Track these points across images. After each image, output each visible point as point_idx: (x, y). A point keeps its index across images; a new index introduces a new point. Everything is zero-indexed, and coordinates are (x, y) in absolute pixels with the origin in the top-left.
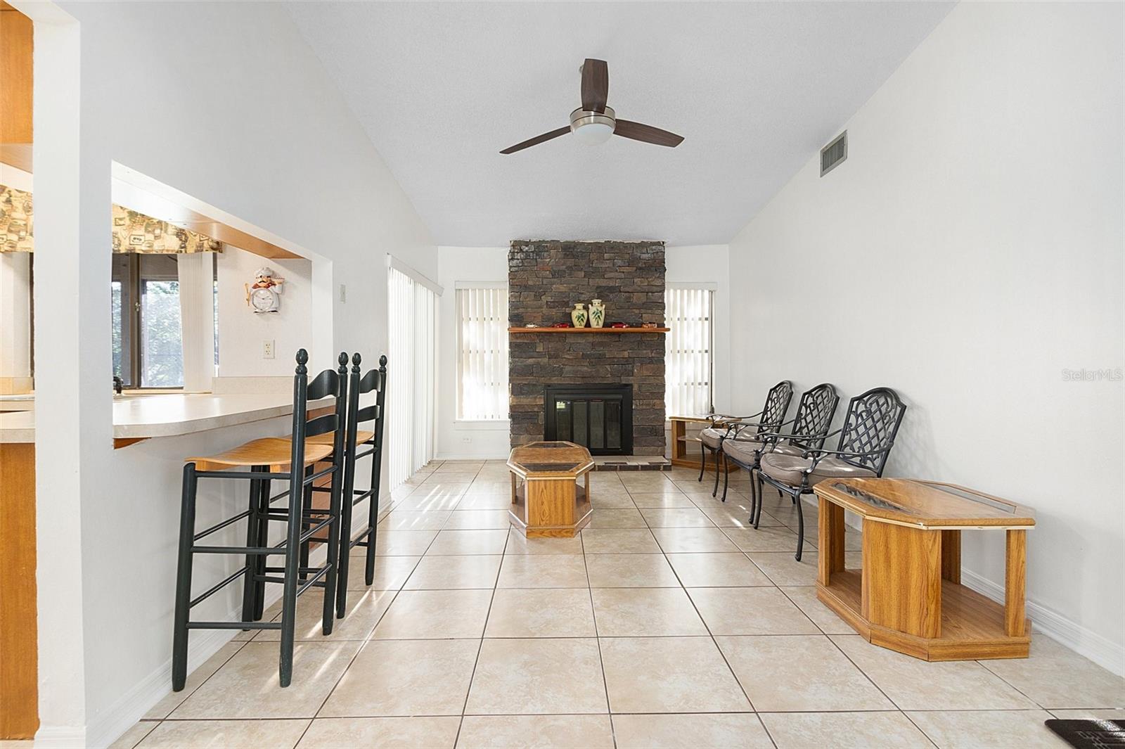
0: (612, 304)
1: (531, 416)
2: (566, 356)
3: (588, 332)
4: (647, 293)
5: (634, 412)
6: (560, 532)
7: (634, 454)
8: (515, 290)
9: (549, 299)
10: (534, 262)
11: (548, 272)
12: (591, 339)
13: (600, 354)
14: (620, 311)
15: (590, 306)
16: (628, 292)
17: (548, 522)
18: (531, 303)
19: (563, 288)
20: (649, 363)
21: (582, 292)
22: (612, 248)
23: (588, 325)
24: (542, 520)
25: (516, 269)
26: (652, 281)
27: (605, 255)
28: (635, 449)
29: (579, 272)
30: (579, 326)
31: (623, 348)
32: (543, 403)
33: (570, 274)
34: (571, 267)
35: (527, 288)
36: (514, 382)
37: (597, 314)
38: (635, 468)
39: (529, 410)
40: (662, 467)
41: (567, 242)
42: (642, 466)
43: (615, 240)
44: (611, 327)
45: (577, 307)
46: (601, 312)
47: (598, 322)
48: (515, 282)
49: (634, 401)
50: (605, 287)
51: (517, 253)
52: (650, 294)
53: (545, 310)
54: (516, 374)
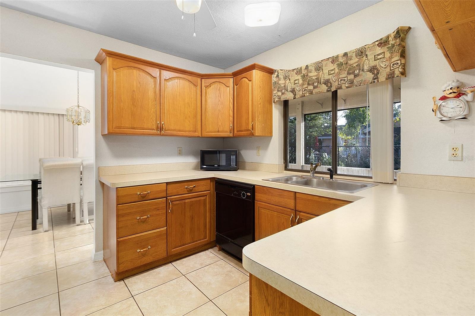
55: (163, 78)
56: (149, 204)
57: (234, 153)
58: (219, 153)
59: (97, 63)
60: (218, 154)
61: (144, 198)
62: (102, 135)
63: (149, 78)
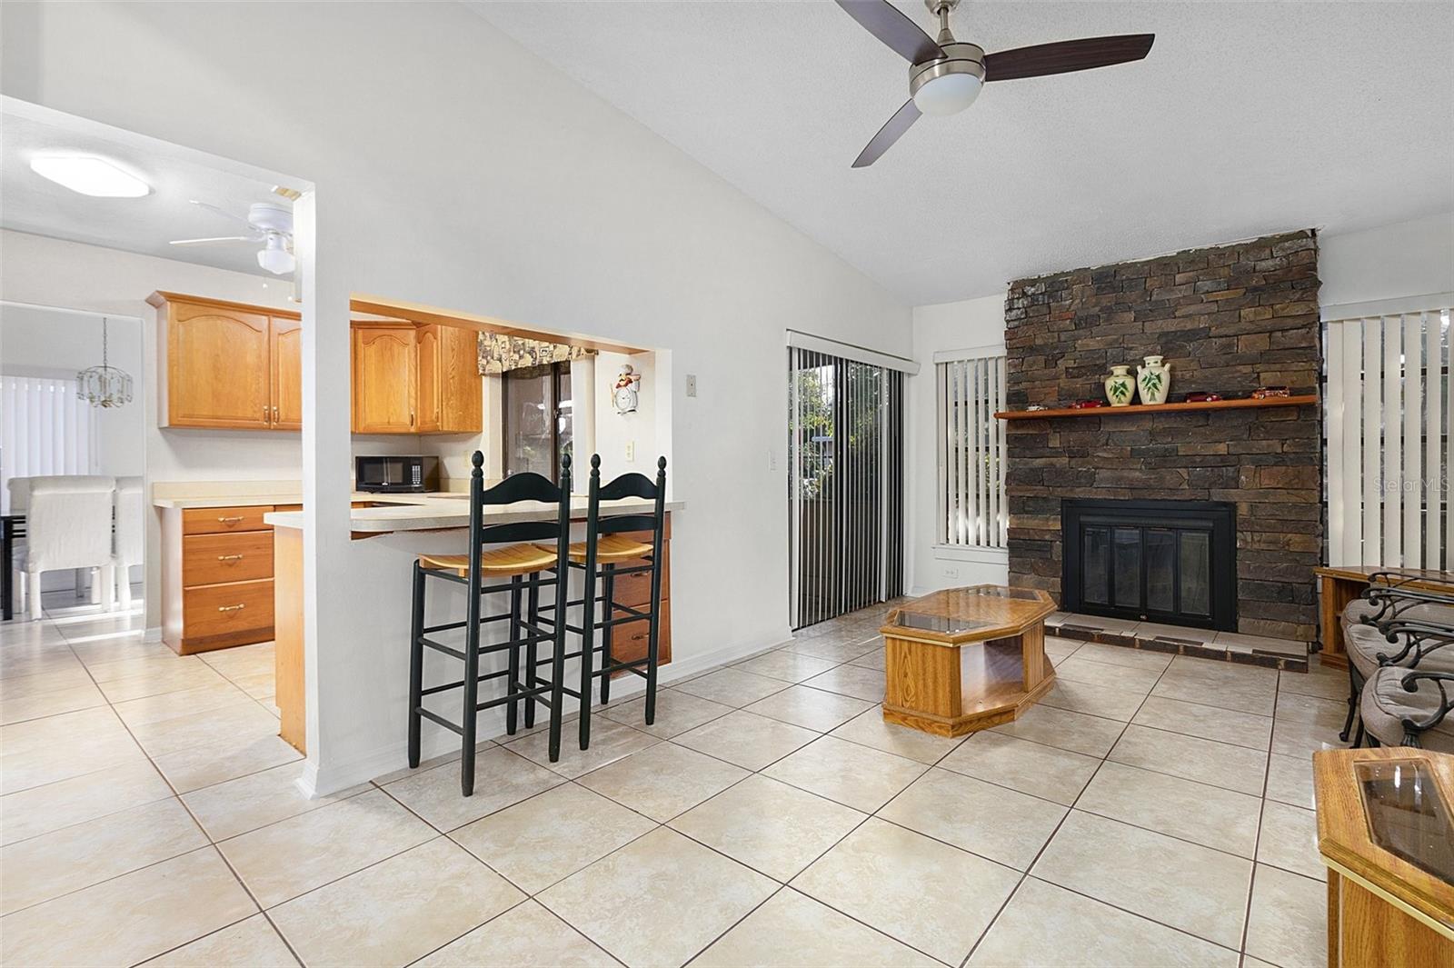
0: (1193, 361)
1: (1040, 546)
2: (1100, 454)
3: (1136, 413)
4: (1271, 332)
5: (1240, 555)
6: (930, 725)
7: (1239, 631)
8: (1015, 355)
9: (1071, 364)
10: (1045, 310)
11: (1068, 322)
12: (1148, 425)
13: (1166, 450)
14: (1208, 372)
15: (1139, 368)
16: (1226, 336)
17: (913, 705)
18: (1040, 372)
19: (1093, 344)
20: (1276, 465)
21: (1130, 345)
22: (1192, 261)
23: (1136, 399)
24: (907, 701)
25: (1016, 323)
26: (1283, 309)
27: (1177, 276)
28: (1241, 622)
29: (1125, 315)
30: (1119, 402)
31: (1216, 437)
32: (1060, 528)
33: (1108, 320)
34: (1110, 307)
35: (1033, 350)
36: (1013, 494)
37: (1153, 382)
38: (1220, 656)
39: (1037, 538)
40: (1282, 663)
41: (1103, 267)
42: (1233, 654)
43: (1198, 247)
44: (1185, 401)
45: (1115, 374)
46: (1158, 377)
47: (1153, 394)
48: (1014, 344)
49: (1239, 534)
50: (1176, 332)
51: (1018, 299)
52: (1279, 334)
53: (1063, 382)
54: (1016, 482)
55: (274, 331)
56: (240, 537)
57: (417, 462)
58: (386, 462)
59: (150, 306)
60: (385, 465)
61: (231, 527)
62: (160, 429)
63: (248, 332)
